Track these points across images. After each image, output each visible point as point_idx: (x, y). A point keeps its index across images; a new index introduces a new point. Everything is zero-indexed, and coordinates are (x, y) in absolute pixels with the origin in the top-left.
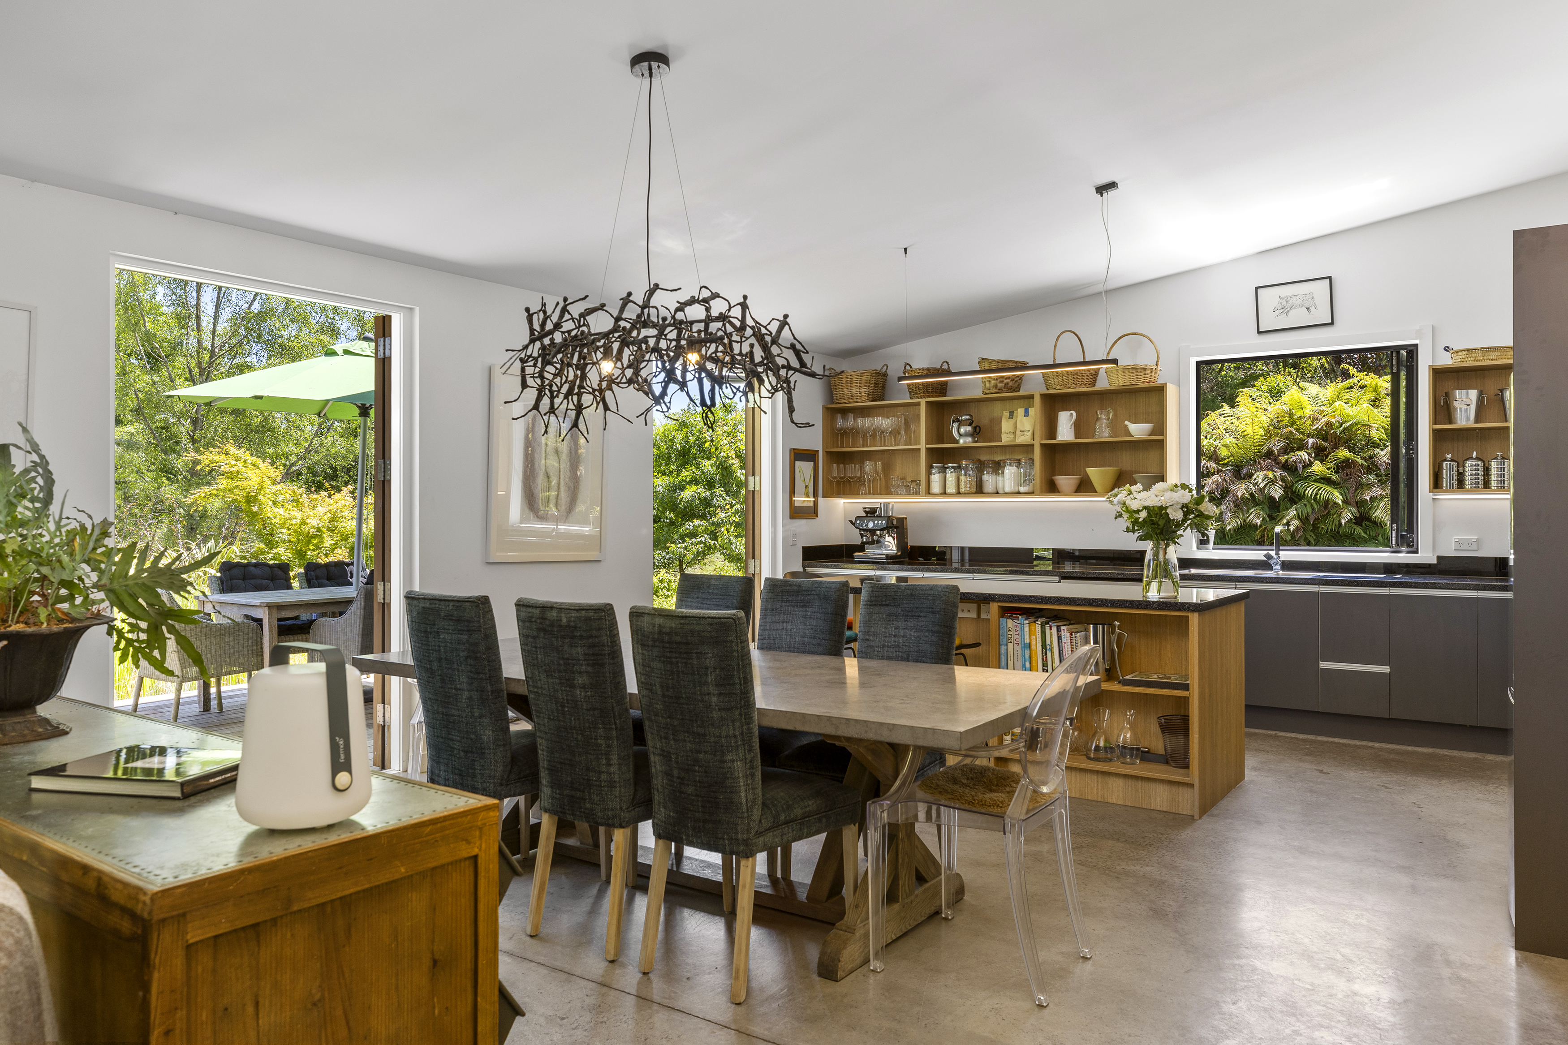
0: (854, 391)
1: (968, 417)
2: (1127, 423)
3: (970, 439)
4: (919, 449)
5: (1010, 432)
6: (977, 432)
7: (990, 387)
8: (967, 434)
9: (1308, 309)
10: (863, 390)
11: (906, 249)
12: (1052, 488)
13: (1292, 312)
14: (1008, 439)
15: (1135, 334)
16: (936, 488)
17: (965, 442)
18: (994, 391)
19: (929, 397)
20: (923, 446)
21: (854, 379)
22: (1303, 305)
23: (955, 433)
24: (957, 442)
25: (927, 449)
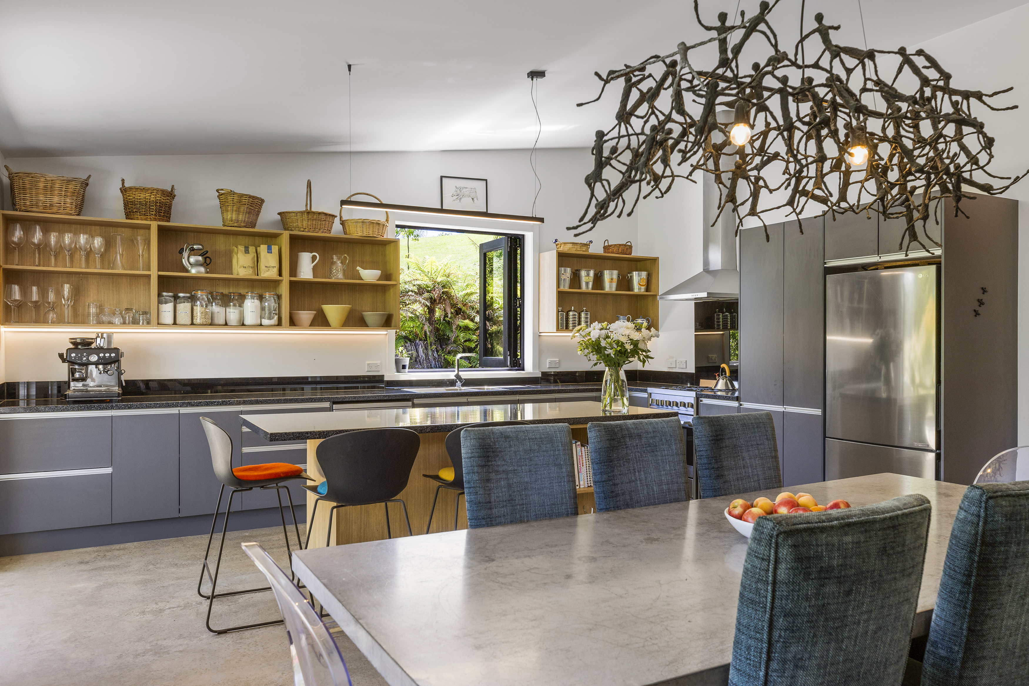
0: (56, 199)
1: (200, 247)
2: (358, 268)
3: (202, 269)
4: (149, 276)
5: (249, 267)
6: (207, 262)
7: (238, 221)
8: (197, 264)
9: (473, 199)
10: (68, 200)
11: (349, 66)
12: (293, 323)
13: (463, 199)
14: (247, 273)
15: (368, 194)
16: (167, 317)
17: (199, 272)
18: (243, 224)
19: (160, 220)
20: (154, 273)
21: (57, 185)
22: (470, 196)
23: (185, 261)
24: (187, 271)
25: (160, 277)
